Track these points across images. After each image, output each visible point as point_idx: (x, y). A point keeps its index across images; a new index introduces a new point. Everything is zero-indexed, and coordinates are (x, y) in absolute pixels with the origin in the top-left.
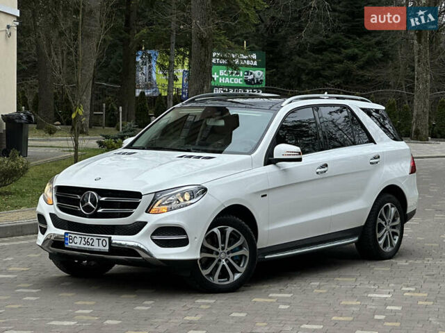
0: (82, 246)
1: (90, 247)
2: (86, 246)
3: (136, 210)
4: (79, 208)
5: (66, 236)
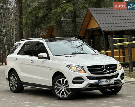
0: (106, 83)
1: (108, 83)
2: (107, 83)
3: (117, 69)
4: (101, 72)
5: (99, 81)
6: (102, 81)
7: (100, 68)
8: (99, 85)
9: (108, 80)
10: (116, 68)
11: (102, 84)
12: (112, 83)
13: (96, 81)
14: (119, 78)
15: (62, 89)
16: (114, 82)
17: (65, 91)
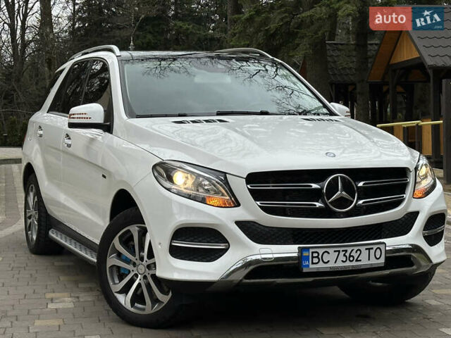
0: (339, 264)
1: (354, 263)
2: (348, 264)
3: (407, 195)
4: (318, 204)
5: (305, 254)
6: (321, 251)
7: (314, 186)
8: (305, 270)
9: (352, 247)
10: (402, 188)
11: (321, 265)
12: (373, 261)
13: (290, 250)
14: (414, 237)
15: (136, 275)
16: (387, 258)
17: (148, 286)
